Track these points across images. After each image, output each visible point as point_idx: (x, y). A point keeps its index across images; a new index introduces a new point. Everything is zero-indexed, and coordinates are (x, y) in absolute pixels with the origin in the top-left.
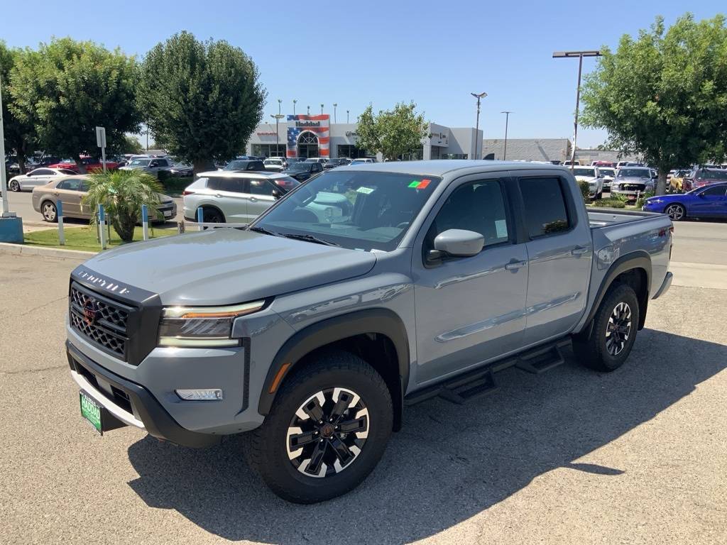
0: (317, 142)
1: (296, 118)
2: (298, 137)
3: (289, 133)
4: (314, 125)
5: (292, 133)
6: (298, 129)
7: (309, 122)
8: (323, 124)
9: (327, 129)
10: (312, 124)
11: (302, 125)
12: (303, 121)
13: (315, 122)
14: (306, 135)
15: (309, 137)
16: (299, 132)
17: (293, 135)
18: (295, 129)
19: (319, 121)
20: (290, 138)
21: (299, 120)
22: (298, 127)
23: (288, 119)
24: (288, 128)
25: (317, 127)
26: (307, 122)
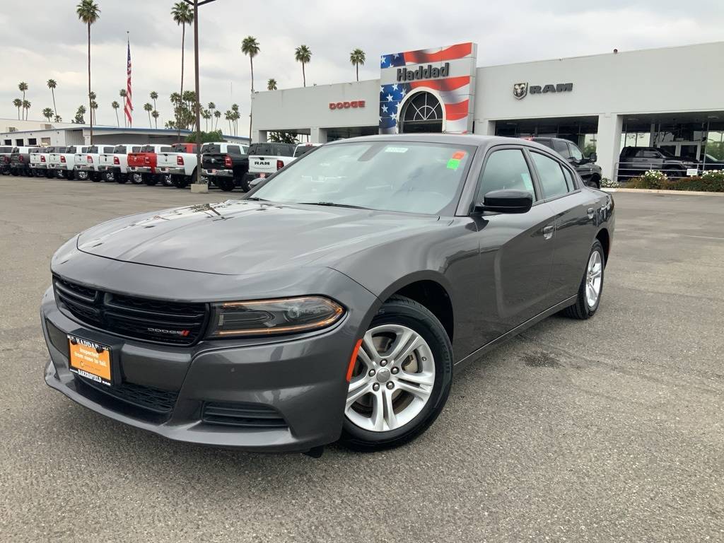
0: (440, 115)
1: (397, 60)
2: (400, 106)
3: (383, 97)
4: (437, 72)
5: (390, 98)
6: (400, 86)
7: (425, 66)
8: (458, 68)
9: (464, 80)
10: (432, 72)
11: (412, 75)
12: (412, 66)
13: (438, 65)
14: (419, 98)
15: (426, 106)
16: (403, 93)
17: (391, 102)
18: (395, 87)
19: (447, 62)
20: (385, 109)
21: (405, 65)
22: (402, 82)
23: (383, 66)
24: (382, 86)
25: (443, 78)
26: (421, 67)
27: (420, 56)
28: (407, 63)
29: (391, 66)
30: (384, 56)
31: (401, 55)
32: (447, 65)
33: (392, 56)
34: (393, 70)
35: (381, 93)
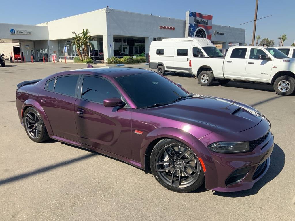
2: (195, 33)
3: (190, 28)
4: (205, 23)
9: (211, 28)
11: (198, 22)
12: (199, 19)
15: (198, 34)
16: (196, 28)
18: (193, 25)
19: (208, 20)
20: (190, 33)
22: (196, 24)
23: (190, 16)
24: (189, 24)
25: (206, 25)
26: (201, 20)
27: (201, 15)
28: (197, 17)
29: (192, 16)
30: (190, 12)
31: (195, 13)
32: (208, 21)
33: (193, 13)
34: (193, 18)
35: (189, 26)
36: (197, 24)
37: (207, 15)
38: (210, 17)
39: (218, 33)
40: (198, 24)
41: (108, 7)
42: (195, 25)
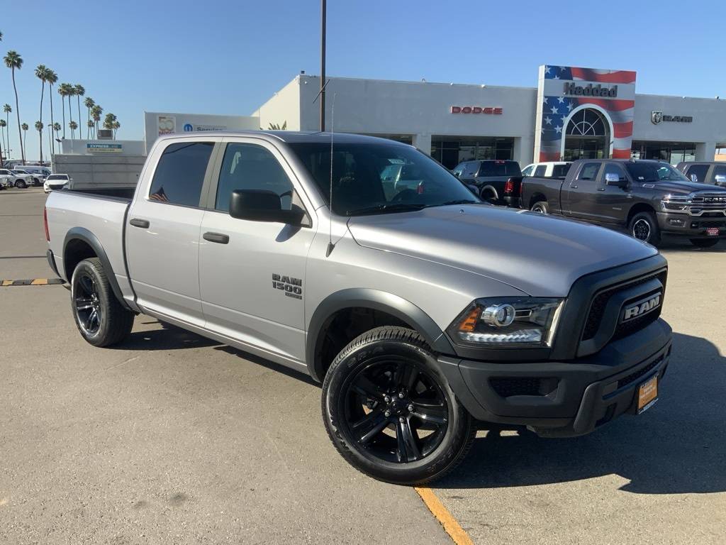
2: (566, 120)
3: (547, 108)
4: (606, 92)
5: (555, 110)
6: (567, 99)
7: (595, 84)
9: (630, 105)
10: (599, 91)
11: (579, 90)
12: (579, 82)
13: (607, 86)
15: (584, 122)
16: (570, 107)
17: (555, 114)
18: (561, 100)
19: (616, 84)
20: (549, 121)
21: (572, 79)
22: (569, 96)
23: (547, 76)
24: (545, 97)
25: (610, 98)
26: (591, 85)
27: (588, 74)
28: (574, 78)
29: (557, 78)
30: (549, 66)
31: (568, 69)
32: (616, 87)
33: (557, 68)
34: (559, 83)
35: (544, 103)
36: (574, 96)
37: (611, 72)
38: (628, 77)
39: (666, 118)
40: (577, 96)
41: (303, 72)
42: (565, 99)
